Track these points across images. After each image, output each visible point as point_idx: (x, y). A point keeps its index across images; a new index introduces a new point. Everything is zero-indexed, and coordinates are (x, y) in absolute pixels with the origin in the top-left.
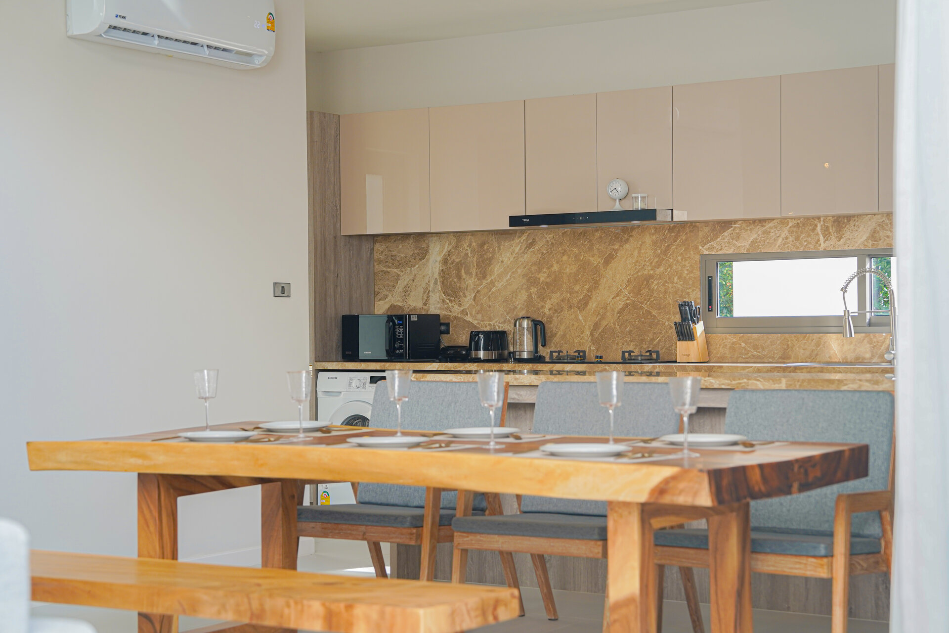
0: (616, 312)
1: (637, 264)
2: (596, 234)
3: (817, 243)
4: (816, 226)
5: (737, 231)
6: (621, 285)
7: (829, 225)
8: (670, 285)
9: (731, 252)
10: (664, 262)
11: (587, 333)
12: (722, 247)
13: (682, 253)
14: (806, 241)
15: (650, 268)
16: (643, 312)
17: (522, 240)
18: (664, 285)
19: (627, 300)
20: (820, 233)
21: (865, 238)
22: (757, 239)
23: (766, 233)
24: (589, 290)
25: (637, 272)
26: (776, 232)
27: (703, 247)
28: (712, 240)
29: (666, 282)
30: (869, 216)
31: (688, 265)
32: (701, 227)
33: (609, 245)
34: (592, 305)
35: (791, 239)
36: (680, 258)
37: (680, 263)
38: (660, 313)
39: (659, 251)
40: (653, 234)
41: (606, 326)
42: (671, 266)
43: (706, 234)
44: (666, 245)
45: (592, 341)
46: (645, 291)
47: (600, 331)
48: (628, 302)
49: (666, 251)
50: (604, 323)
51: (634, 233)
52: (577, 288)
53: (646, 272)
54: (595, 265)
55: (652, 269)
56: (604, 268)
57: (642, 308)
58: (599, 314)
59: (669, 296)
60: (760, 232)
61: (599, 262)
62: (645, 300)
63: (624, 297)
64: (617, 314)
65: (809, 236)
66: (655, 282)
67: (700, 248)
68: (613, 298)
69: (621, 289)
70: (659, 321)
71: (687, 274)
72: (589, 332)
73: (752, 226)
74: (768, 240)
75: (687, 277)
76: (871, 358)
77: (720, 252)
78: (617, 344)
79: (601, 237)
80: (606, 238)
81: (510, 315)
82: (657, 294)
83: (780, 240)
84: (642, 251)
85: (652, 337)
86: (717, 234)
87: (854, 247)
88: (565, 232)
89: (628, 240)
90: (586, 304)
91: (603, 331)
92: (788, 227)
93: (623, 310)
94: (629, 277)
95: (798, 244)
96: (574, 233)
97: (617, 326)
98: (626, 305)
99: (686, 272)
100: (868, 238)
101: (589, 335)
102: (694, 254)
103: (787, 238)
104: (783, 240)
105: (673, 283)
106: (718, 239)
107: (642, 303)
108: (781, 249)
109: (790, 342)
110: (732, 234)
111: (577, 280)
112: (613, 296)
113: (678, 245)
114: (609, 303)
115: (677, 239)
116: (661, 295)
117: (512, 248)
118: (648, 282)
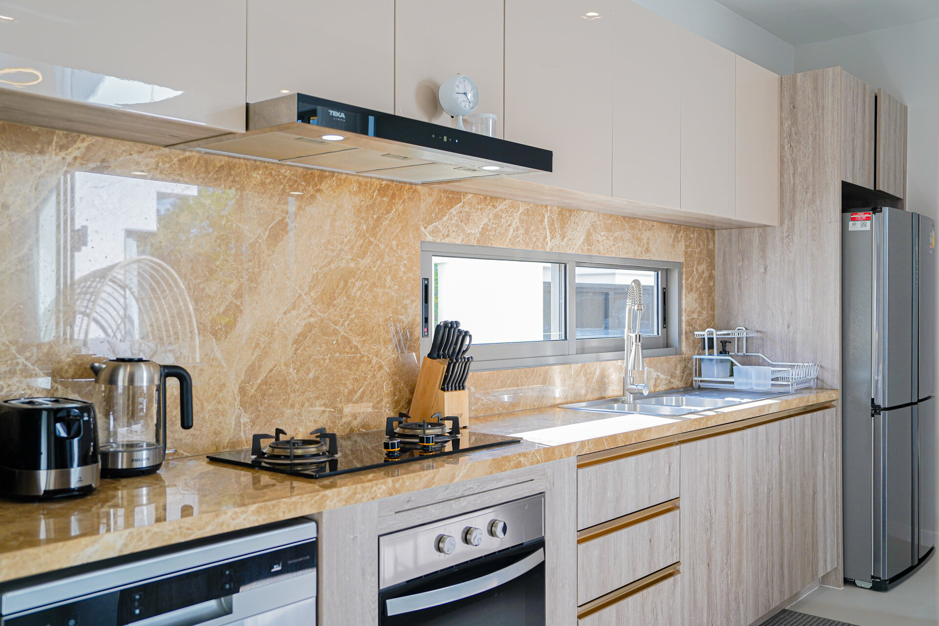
0: (290, 341)
1: (330, 247)
2: (255, 175)
3: (544, 240)
4: (544, 216)
5: (467, 210)
6: (300, 287)
7: (555, 217)
8: (380, 291)
9: (459, 242)
10: (371, 248)
11: (233, 387)
12: (449, 231)
13: (397, 236)
14: (535, 236)
15: (350, 257)
16: (337, 340)
17: (69, 159)
18: (371, 290)
19: (311, 316)
20: (547, 227)
21: (582, 240)
22: (488, 226)
23: (497, 217)
24: (238, 295)
25: (329, 263)
26: (508, 218)
27: (426, 228)
28: (438, 218)
29: (374, 285)
30: (586, 212)
31: (405, 256)
32: (424, 194)
33: (279, 202)
34: (245, 326)
35: (521, 231)
36: (394, 243)
37: (395, 252)
38: (364, 342)
39: (365, 227)
40: (355, 194)
41: (271, 371)
42: (381, 256)
43: (430, 207)
44: (375, 216)
45: (243, 404)
46: (341, 301)
47: (259, 381)
48: (312, 320)
49: (375, 227)
50: (268, 364)
51: (324, 186)
52: (213, 288)
53: (343, 265)
54: (251, 241)
55: (352, 259)
56: (268, 249)
57: (335, 332)
58: (257, 345)
59: (379, 311)
60: (491, 216)
61: (259, 237)
62: (341, 317)
63: (305, 310)
64: (293, 345)
65: (537, 229)
66: (358, 284)
67: (422, 229)
68: (285, 313)
69: (300, 295)
70: (362, 356)
71: (405, 273)
72: (237, 387)
73: (483, 205)
74: (499, 229)
75: (405, 278)
76: (586, 395)
77: (447, 240)
78: (292, 406)
79: (263, 184)
80: (274, 188)
81: (28, 354)
82: (360, 305)
83: (511, 230)
84: (338, 223)
85: (351, 387)
86: (443, 208)
87: (574, 251)
88: (186, 159)
89: (313, 197)
90: (230, 327)
91: (265, 382)
92: (518, 214)
93: (303, 335)
94: (315, 272)
95: (528, 240)
96: (207, 163)
97: (291, 370)
98: (310, 327)
99: (403, 269)
100: (585, 239)
101: (236, 391)
102: (414, 238)
103: (517, 229)
104: (514, 231)
105: (385, 287)
106: (445, 219)
107: (336, 323)
108: (512, 244)
109: (519, 381)
110: (461, 212)
111: (212, 272)
112: (285, 308)
113: (391, 220)
114: (278, 323)
115: (391, 209)
116: (366, 309)
117: (38, 174)
118: (346, 282)
